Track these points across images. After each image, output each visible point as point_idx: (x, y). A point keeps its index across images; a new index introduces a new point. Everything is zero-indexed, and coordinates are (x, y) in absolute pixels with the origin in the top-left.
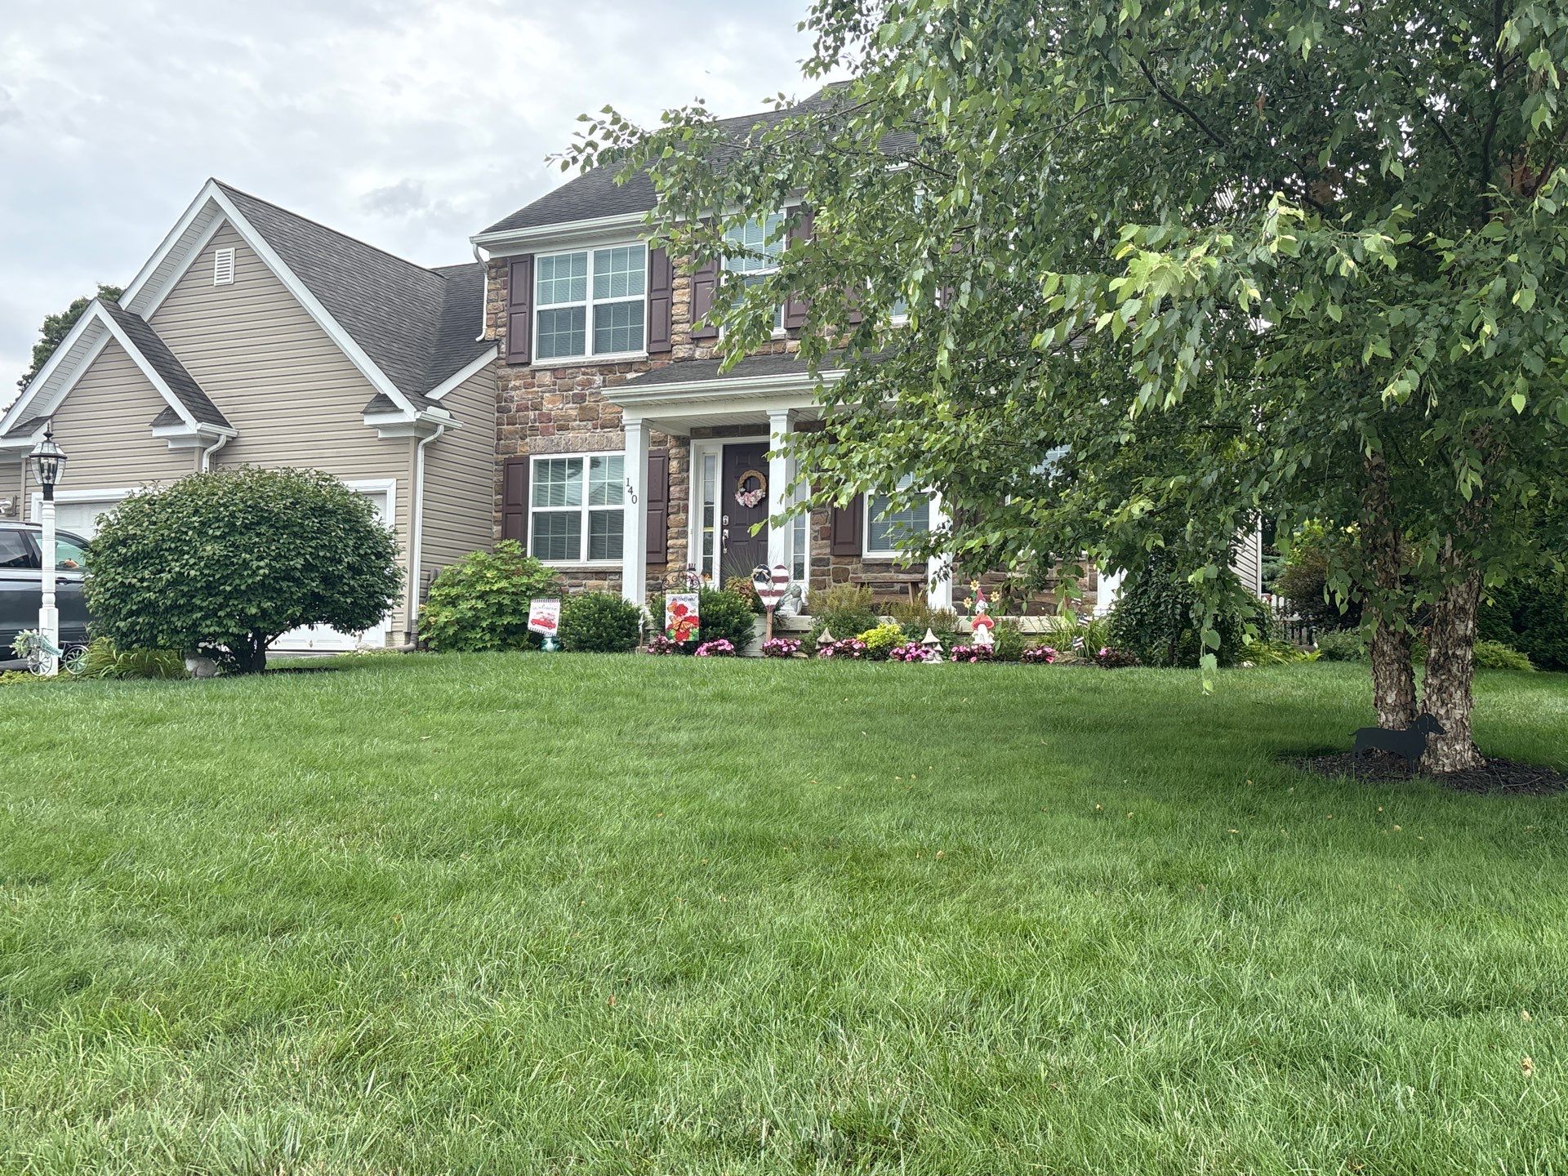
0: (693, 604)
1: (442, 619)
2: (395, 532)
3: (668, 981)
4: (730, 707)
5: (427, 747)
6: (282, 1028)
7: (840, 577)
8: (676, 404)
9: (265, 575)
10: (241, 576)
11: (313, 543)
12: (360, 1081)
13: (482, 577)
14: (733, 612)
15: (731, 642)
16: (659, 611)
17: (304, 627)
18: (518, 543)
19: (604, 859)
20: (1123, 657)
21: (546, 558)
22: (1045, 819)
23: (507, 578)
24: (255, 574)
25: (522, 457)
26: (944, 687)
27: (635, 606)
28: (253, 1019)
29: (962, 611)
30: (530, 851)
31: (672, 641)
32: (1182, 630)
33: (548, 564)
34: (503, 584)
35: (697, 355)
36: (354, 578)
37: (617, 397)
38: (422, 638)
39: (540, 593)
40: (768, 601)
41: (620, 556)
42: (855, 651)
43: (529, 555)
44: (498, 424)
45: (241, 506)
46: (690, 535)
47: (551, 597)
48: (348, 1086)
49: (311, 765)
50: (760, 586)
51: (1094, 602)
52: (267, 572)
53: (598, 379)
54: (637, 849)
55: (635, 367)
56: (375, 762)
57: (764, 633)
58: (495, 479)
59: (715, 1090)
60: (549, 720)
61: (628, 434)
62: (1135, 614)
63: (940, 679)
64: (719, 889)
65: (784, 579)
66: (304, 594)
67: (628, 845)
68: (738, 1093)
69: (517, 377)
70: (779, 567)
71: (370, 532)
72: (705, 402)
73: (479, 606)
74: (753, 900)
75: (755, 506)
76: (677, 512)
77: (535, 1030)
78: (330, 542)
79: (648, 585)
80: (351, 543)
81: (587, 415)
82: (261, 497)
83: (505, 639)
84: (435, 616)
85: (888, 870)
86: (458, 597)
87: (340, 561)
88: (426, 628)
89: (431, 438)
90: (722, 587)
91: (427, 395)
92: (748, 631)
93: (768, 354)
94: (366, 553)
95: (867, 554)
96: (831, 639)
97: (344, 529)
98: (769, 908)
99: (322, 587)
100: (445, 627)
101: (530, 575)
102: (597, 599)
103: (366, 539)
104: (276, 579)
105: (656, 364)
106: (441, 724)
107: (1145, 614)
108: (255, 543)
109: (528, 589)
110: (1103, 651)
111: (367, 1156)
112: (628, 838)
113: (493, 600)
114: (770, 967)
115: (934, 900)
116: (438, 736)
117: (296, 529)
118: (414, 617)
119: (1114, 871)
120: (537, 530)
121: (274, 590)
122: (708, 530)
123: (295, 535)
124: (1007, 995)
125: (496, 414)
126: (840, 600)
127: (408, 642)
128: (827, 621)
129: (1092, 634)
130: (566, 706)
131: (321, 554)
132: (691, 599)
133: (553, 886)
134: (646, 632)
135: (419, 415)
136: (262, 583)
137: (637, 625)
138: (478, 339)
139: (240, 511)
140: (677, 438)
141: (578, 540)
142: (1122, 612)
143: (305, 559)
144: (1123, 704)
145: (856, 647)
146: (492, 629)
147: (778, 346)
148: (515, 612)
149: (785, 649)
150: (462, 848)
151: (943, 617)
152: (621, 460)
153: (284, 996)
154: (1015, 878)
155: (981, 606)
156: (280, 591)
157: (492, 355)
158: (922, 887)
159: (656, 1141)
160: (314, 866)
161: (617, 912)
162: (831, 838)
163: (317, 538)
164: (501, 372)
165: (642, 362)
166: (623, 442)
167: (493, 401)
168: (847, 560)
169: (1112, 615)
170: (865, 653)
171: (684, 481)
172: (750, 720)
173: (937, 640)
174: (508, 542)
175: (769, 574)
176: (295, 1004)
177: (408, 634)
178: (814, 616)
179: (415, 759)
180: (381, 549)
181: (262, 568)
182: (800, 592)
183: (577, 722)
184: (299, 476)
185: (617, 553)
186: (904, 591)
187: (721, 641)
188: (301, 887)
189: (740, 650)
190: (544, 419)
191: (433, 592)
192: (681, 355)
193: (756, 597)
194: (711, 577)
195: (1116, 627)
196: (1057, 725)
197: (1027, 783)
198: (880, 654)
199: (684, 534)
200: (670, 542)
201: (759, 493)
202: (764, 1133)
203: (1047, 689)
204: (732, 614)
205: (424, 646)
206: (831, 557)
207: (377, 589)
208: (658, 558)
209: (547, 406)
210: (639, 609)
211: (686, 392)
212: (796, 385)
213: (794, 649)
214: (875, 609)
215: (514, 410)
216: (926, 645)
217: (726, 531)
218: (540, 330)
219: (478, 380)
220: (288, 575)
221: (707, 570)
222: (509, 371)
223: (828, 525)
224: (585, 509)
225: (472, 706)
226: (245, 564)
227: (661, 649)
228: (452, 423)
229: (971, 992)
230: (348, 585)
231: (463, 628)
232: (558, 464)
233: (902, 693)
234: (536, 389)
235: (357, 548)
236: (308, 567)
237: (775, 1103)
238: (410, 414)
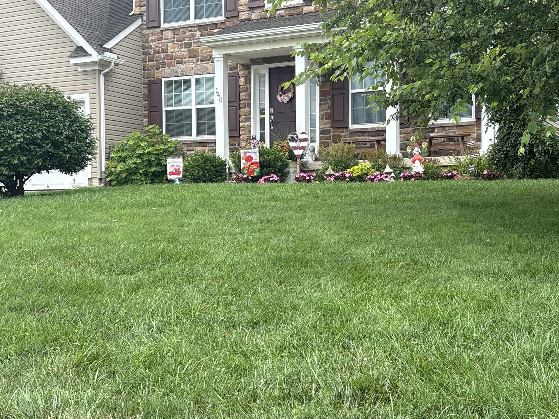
0: (256, 155)
1: (118, 169)
2: (91, 118)
3: (255, 325)
4: (279, 203)
5: (116, 224)
6: (46, 353)
7: (336, 140)
8: (242, 45)
9: (21, 142)
10: (8, 143)
11: (46, 124)
12: (91, 375)
13: (139, 146)
14: (278, 159)
15: (277, 176)
16: (237, 160)
17: (44, 172)
18: (157, 127)
19: (216, 272)
20: (497, 175)
21: (173, 136)
22: (459, 247)
23: (153, 146)
24: (15, 141)
25: (157, 80)
26: (397, 191)
27: (223, 159)
28: (31, 349)
29: (406, 155)
30: (176, 268)
31: (245, 176)
32: (529, 159)
33: (174, 139)
34: (151, 149)
35: (253, 17)
36: (70, 143)
37: (209, 42)
38: (108, 179)
39: (171, 154)
40: (297, 152)
41: (214, 133)
42: (347, 178)
43: (164, 133)
44: (144, 62)
45: (6, 105)
46: (252, 120)
47: (178, 155)
48: (84, 379)
49: (53, 234)
50: (292, 144)
51: (479, 147)
52: (22, 140)
53: (198, 34)
54: (234, 266)
55: (218, 26)
56: (88, 232)
57: (295, 171)
58: (143, 92)
59: (285, 371)
60: (181, 211)
61: (215, 63)
62: (503, 151)
63: (394, 187)
64: (280, 283)
65: (306, 140)
66: (43, 152)
67: (229, 264)
68: (298, 373)
69: (153, 35)
70: (303, 133)
71: (77, 118)
72: (259, 43)
73: (138, 162)
74: (299, 288)
75: (288, 102)
76: (245, 107)
77: (185, 348)
78: (55, 124)
79: (230, 149)
80: (67, 124)
81: (193, 55)
82: (16, 100)
83: (154, 180)
84: (114, 168)
85: (373, 272)
86: (126, 157)
87: (62, 134)
88: (110, 174)
89: (107, 70)
90: (271, 146)
91: (105, 46)
92: (286, 170)
93: (293, 15)
94: (76, 130)
95: (351, 127)
96: (332, 172)
97: (63, 116)
98: (308, 289)
99: (53, 148)
100: (120, 173)
101: (165, 144)
102: (202, 155)
103: (76, 122)
104: (27, 144)
105: (230, 23)
106: (123, 215)
107: (509, 151)
108: (15, 125)
109: (164, 152)
110: (485, 172)
111: (98, 407)
112: (228, 261)
113: (145, 158)
114: (312, 317)
115: (400, 285)
116: (121, 220)
117: (37, 116)
118: (103, 169)
119: (499, 269)
120: (167, 121)
121: (27, 150)
122: (262, 116)
123: (36, 120)
124: (444, 324)
125: (142, 56)
126: (337, 151)
127: (100, 183)
128: (330, 163)
129: (479, 164)
130: (189, 205)
131: (51, 130)
132: (255, 153)
133: (190, 284)
134: (231, 174)
135: (100, 57)
136: (20, 147)
137: (226, 168)
138: (131, 14)
139: (6, 107)
140: (243, 65)
141: (191, 125)
142: (495, 150)
143: (43, 133)
144: (499, 195)
145: (347, 175)
146: (146, 174)
147: (298, 10)
148: (158, 164)
149: (308, 178)
150: (138, 269)
151: (395, 158)
152: (212, 80)
153: (46, 338)
154: (444, 273)
155: (417, 150)
156: (30, 151)
157: (139, 22)
158: (391, 279)
159: (254, 396)
160: (58, 279)
161: (225, 294)
162: (340, 259)
163: (49, 121)
164: (144, 32)
165: (222, 23)
166: (213, 69)
167: (140, 49)
168: (340, 130)
169: (490, 152)
170: (352, 179)
171: (248, 89)
172: (291, 208)
173: (392, 171)
174: (152, 126)
175: (297, 137)
176: (53, 341)
177: (100, 179)
178: (323, 161)
179: (110, 230)
180: (83, 127)
181: (19, 138)
182: (314, 149)
183: (196, 211)
184: (36, 88)
185: (212, 131)
186: (372, 146)
187: (272, 175)
188: (52, 289)
189: (282, 179)
190: (169, 58)
191: (113, 155)
192: (244, 17)
193: (291, 152)
194: (265, 143)
195: (492, 159)
196: (462, 205)
197: (447, 231)
198: (361, 178)
199: (248, 119)
200: (241, 124)
201: (290, 95)
202: (313, 391)
203: (456, 189)
204: (277, 161)
205: (110, 183)
206: (331, 129)
207: (83, 150)
208: (235, 134)
209: (170, 50)
210: (226, 161)
211: (247, 38)
212: (309, 30)
213: (312, 178)
214: (357, 156)
215: (152, 53)
216: (386, 173)
217: (272, 117)
218: (165, 7)
219: (132, 37)
220: (33, 141)
221: (262, 139)
222: (148, 31)
223: (329, 111)
224: (194, 107)
225: (138, 206)
226: (10, 136)
227: (239, 180)
228: (118, 61)
229: (423, 324)
230: (67, 147)
231: (130, 174)
232: (178, 82)
233: (375, 194)
234: (164, 41)
235: (71, 127)
236: (44, 137)
237: (319, 375)
238: (95, 57)
